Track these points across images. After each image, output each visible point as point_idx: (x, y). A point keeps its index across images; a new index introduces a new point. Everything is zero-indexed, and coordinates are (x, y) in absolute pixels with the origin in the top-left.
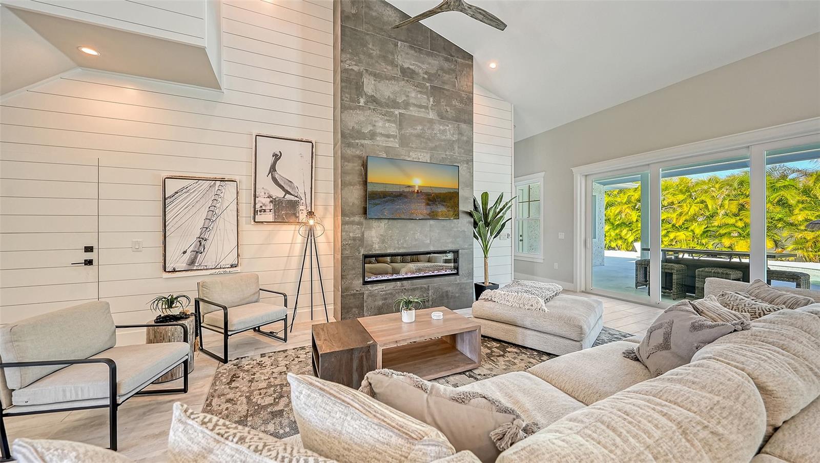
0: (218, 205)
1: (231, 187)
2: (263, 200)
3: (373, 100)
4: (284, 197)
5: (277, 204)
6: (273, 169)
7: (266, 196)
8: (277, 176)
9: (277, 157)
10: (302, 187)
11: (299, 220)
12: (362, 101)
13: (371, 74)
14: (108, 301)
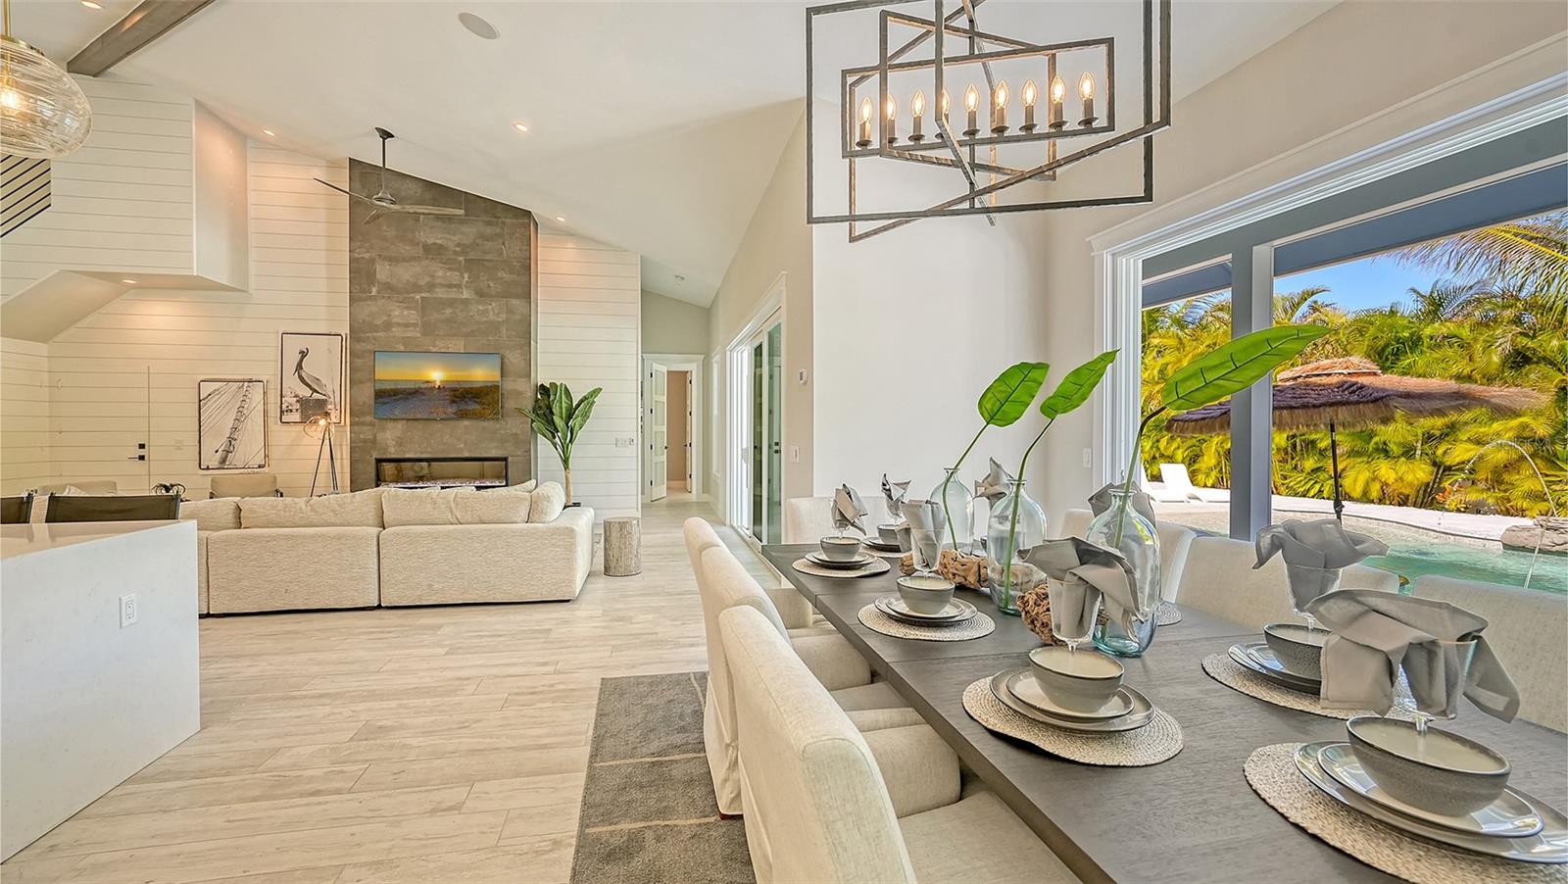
0: (246, 406)
1: (257, 390)
2: (289, 400)
3: (388, 287)
4: (311, 396)
5: (304, 403)
6: (299, 366)
7: (293, 395)
8: (303, 375)
9: (304, 354)
12: (374, 290)
13: (385, 258)
14: (115, 481)
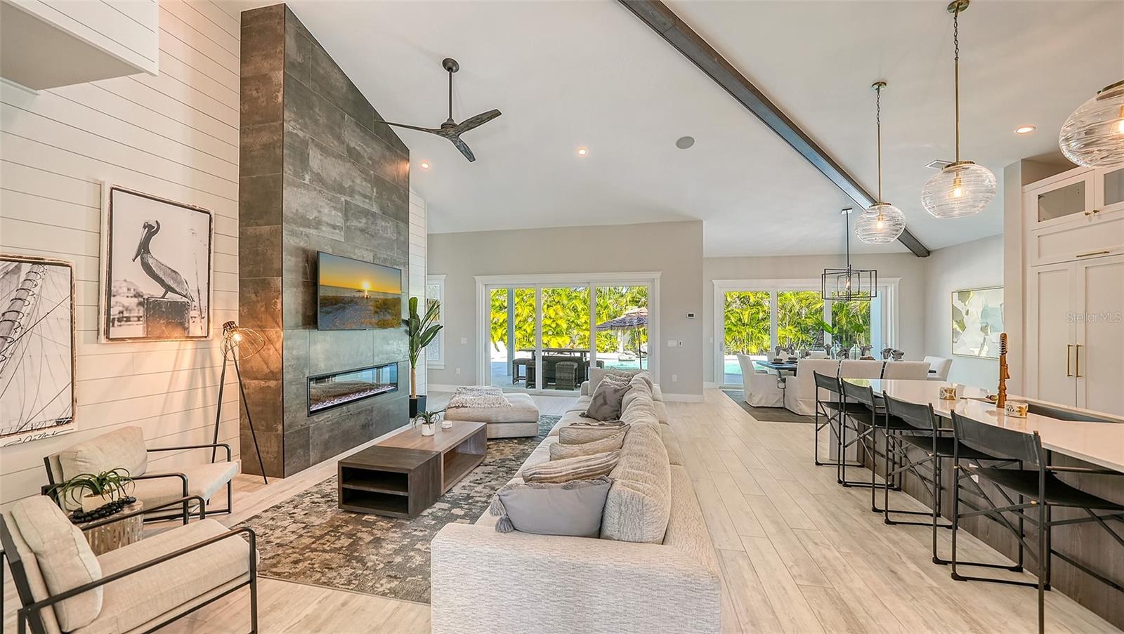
1: (59, 278)
2: (124, 301)
3: (318, 178)
4: (163, 297)
5: (151, 307)
6: (144, 249)
7: (131, 295)
8: (151, 261)
9: (151, 230)
10: (193, 280)
11: (188, 332)
12: (307, 177)
13: (317, 145)
